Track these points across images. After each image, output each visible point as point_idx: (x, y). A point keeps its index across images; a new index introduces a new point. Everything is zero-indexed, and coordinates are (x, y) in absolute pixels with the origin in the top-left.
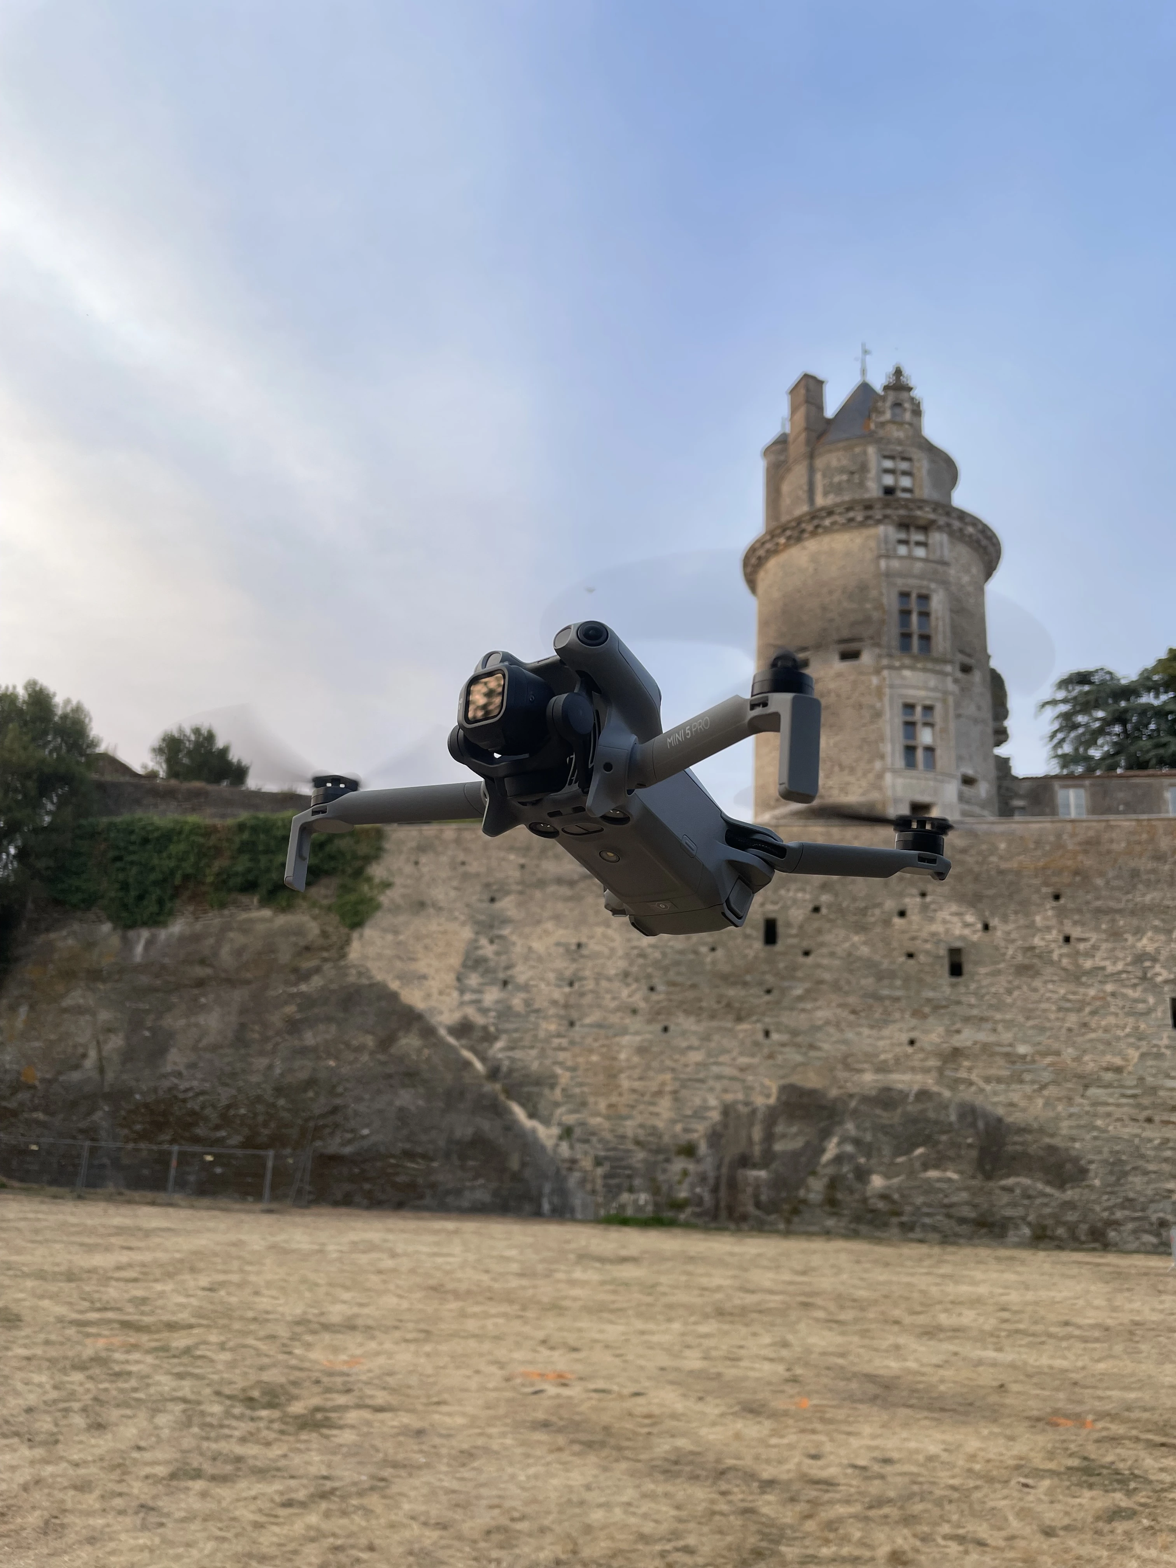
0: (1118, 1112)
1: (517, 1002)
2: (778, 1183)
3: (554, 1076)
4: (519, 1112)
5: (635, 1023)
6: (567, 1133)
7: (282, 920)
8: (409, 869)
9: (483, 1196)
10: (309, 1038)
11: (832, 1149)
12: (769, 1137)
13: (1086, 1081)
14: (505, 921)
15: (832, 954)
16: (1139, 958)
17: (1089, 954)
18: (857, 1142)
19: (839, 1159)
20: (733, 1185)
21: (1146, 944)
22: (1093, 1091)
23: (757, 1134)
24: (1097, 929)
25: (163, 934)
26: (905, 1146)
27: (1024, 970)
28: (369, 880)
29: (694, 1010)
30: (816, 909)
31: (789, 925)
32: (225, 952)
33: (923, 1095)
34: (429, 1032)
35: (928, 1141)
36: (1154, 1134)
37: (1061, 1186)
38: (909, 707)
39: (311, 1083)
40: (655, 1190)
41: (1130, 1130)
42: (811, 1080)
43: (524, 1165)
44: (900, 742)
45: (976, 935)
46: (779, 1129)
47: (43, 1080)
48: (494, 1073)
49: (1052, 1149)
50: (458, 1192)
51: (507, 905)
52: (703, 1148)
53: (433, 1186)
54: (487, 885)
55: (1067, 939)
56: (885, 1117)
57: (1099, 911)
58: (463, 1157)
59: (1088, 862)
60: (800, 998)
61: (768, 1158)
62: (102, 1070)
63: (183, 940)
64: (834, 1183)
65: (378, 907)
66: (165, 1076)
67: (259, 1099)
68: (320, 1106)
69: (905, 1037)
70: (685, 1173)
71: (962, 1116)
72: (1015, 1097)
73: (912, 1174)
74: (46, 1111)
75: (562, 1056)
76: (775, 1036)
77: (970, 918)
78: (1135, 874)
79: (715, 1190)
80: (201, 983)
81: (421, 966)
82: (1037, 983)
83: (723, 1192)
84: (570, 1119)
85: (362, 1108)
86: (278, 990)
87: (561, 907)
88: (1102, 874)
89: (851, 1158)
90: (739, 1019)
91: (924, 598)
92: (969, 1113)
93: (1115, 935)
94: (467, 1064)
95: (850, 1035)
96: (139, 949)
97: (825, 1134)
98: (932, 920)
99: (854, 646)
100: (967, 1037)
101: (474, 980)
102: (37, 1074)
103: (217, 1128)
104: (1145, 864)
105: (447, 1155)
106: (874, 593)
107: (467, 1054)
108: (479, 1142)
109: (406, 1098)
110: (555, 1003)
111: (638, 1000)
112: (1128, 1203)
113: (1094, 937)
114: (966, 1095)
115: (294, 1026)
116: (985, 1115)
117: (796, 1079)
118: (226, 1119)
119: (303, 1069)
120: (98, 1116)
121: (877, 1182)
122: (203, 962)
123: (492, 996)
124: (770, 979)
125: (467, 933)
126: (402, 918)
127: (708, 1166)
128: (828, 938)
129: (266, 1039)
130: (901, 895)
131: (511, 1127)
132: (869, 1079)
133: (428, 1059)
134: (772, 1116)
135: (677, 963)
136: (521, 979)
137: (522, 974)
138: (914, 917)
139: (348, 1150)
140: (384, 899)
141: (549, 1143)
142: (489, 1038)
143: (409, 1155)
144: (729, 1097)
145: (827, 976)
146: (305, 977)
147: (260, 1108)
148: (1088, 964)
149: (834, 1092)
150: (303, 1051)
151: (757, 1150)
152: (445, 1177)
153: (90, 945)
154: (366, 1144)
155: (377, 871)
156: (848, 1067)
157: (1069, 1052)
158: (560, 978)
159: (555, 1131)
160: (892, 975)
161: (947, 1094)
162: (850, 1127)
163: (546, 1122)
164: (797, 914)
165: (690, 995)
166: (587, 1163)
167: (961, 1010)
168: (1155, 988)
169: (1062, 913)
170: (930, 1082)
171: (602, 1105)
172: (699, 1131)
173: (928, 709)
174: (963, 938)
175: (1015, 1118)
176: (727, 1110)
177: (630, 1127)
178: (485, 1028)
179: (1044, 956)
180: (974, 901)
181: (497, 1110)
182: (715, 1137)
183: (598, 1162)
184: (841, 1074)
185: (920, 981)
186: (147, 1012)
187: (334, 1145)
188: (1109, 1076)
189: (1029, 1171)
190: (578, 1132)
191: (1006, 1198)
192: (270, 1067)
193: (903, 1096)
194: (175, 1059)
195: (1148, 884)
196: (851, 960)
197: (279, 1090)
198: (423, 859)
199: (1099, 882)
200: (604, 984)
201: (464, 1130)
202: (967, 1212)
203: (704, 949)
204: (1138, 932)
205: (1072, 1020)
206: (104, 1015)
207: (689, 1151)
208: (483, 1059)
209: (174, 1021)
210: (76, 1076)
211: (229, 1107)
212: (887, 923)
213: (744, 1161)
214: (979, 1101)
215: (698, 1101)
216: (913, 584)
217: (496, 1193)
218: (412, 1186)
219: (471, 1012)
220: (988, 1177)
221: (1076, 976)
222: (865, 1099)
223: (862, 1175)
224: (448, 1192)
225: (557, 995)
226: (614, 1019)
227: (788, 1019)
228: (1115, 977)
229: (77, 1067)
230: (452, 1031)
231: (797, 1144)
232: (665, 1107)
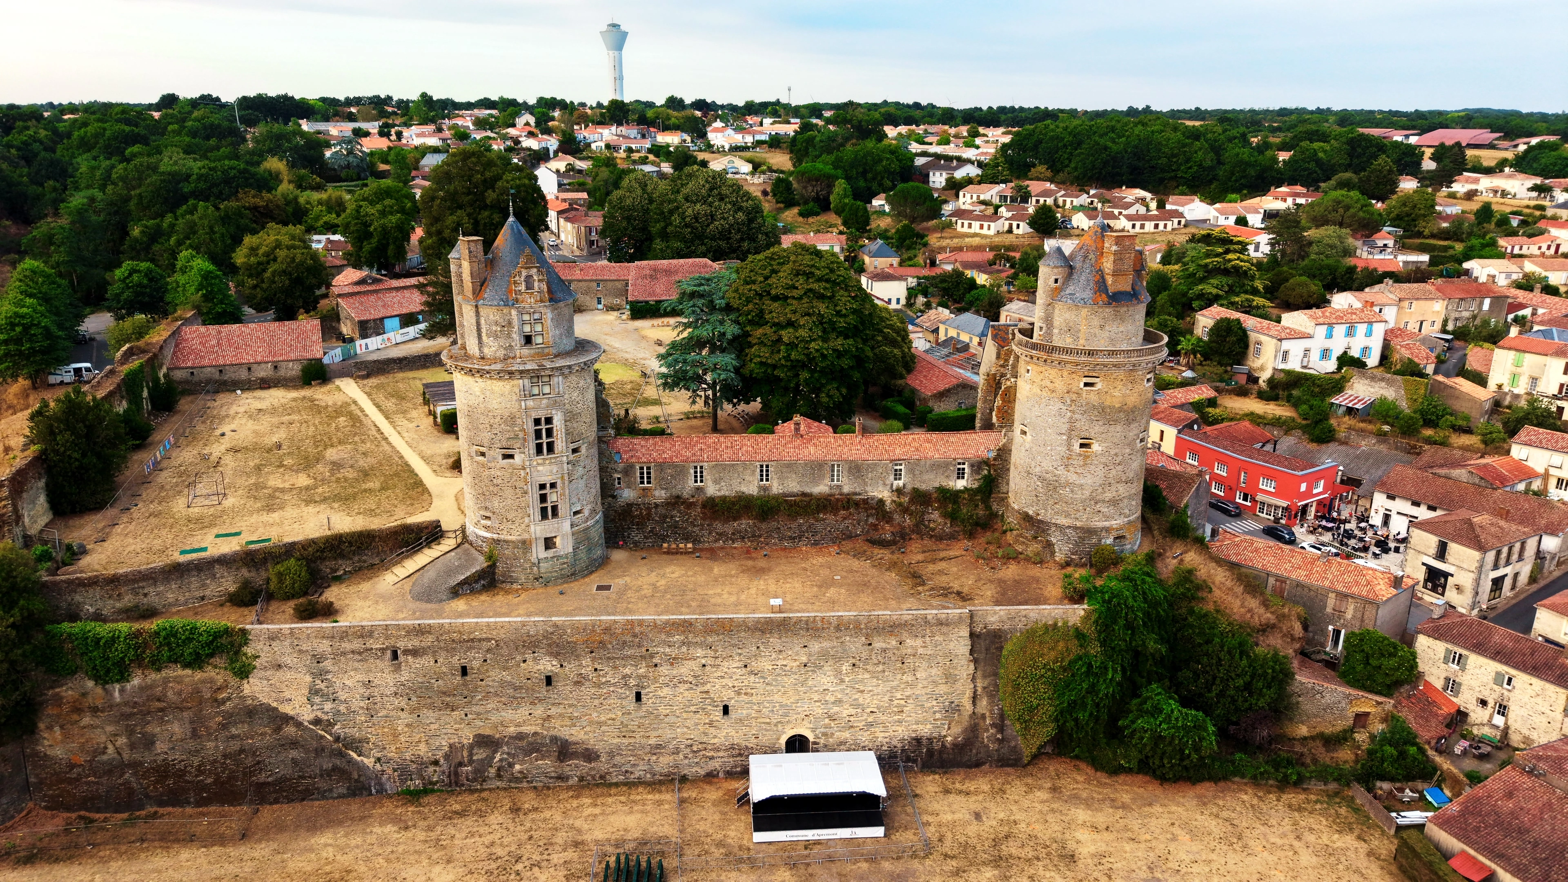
0: (613, 735)
1: (342, 708)
2: (476, 771)
3: (368, 738)
4: (354, 755)
5: (403, 715)
6: (379, 760)
7: (199, 675)
8: (267, 648)
9: (343, 791)
10: (234, 731)
11: (498, 757)
12: (471, 755)
13: (600, 724)
14: (328, 672)
15: (494, 681)
16: (624, 677)
17: (604, 676)
18: (508, 754)
19: (501, 760)
20: (456, 774)
21: (627, 671)
22: (603, 728)
23: (465, 754)
24: (608, 666)
25: (128, 686)
26: (527, 753)
27: (577, 683)
28: (245, 654)
29: (432, 707)
30: (485, 661)
31: (472, 668)
32: (170, 694)
33: (535, 734)
34: (299, 725)
35: (537, 751)
36: (626, 741)
37: (590, 762)
38: (542, 487)
39: (242, 751)
40: (422, 778)
41: (619, 740)
42: (488, 732)
43: (359, 776)
44: (538, 506)
45: (557, 669)
46: (475, 751)
47: (85, 761)
48: (337, 739)
49: (587, 749)
50: (331, 790)
51: (327, 664)
52: (442, 761)
53: (318, 789)
54: (314, 655)
55: (596, 670)
56: (520, 744)
57: (609, 658)
58: (329, 775)
59: (606, 638)
60: (481, 700)
61: (471, 762)
62: (119, 754)
63: (142, 688)
64: (499, 769)
65: (255, 668)
66: (159, 754)
67: (215, 761)
68: (249, 761)
69: (527, 713)
70: (435, 771)
71: (551, 741)
72: (573, 732)
73: (531, 763)
74: (95, 776)
75: (369, 730)
76: (470, 716)
77: (554, 663)
78: (625, 643)
79: (449, 776)
80: (162, 710)
81: (287, 694)
82: (583, 688)
83: (452, 777)
84: (379, 755)
85: (272, 760)
86: (208, 711)
87: (356, 664)
88: (611, 643)
89: (506, 759)
90: (453, 710)
91: (549, 420)
92: (554, 739)
93: (615, 668)
94: (322, 737)
95: (503, 714)
96: (117, 694)
97: (495, 752)
98: (538, 664)
99: (510, 452)
100: (554, 711)
101: (317, 699)
102: (82, 759)
103: (197, 776)
104: (628, 638)
105: (322, 776)
106: (519, 421)
107: (323, 733)
108: (335, 769)
109: (294, 754)
110: (362, 708)
111: (403, 704)
112: (615, 766)
113: (606, 669)
114: (553, 733)
115: (224, 726)
116: (561, 739)
117: (481, 732)
118: (200, 771)
119: (235, 746)
120: (127, 776)
121: (517, 767)
122: (159, 700)
123: (328, 706)
124: (466, 692)
125: (308, 679)
126: (269, 673)
127: (445, 767)
128: (491, 673)
129: (210, 734)
130: (524, 653)
131: (350, 761)
132: (512, 730)
133: (301, 736)
134: (471, 747)
135: (421, 688)
136: (343, 698)
137: (342, 695)
138: (530, 662)
139: (270, 779)
140: (257, 663)
141: (371, 765)
142: (331, 724)
143: (303, 777)
144: (452, 741)
145: (492, 690)
146: (224, 702)
147: (218, 765)
148: (604, 680)
149: (497, 736)
150: (233, 737)
151: (466, 760)
152: (323, 785)
153: (84, 695)
154: (279, 776)
155: (249, 650)
156: (503, 725)
157: (595, 715)
158: (362, 696)
159: (373, 760)
160: (521, 688)
161: (545, 733)
162: (505, 748)
163: (368, 757)
164: (476, 664)
165: (429, 701)
166: (390, 772)
167: (551, 701)
168: (630, 688)
169: (593, 660)
170: (538, 729)
171: (393, 749)
172: (440, 755)
173: (553, 485)
174: (552, 671)
175: (573, 739)
176: (451, 746)
177: (408, 756)
178: (328, 720)
179: (585, 678)
180: (556, 655)
181: (341, 754)
182: (447, 757)
183: (395, 770)
184: (500, 728)
185: (533, 690)
186: (135, 725)
187: (262, 777)
188: (610, 722)
189: (577, 758)
190: (383, 760)
191: (568, 768)
192: (217, 747)
193: (527, 735)
194: (160, 747)
195: (629, 647)
196: (503, 684)
197: (225, 756)
198: (274, 644)
199: (610, 646)
200: (385, 698)
201: (327, 765)
202: (553, 774)
203: (433, 681)
204: (624, 666)
205: (596, 702)
206: (110, 729)
207: (436, 763)
208: (331, 735)
209: (154, 728)
210: (105, 758)
211: (200, 766)
212: (518, 666)
213: (461, 764)
214: (558, 734)
215: (438, 744)
216: (542, 414)
217: (348, 788)
218: (307, 790)
219: (319, 714)
220: (562, 761)
221: (599, 685)
222: (511, 737)
223: (511, 765)
224: (325, 791)
225: (362, 704)
226: (393, 713)
227: (475, 709)
228: (614, 685)
229: (104, 753)
230: (310, 723)
231: (484, 755)
232: (423, 747)
